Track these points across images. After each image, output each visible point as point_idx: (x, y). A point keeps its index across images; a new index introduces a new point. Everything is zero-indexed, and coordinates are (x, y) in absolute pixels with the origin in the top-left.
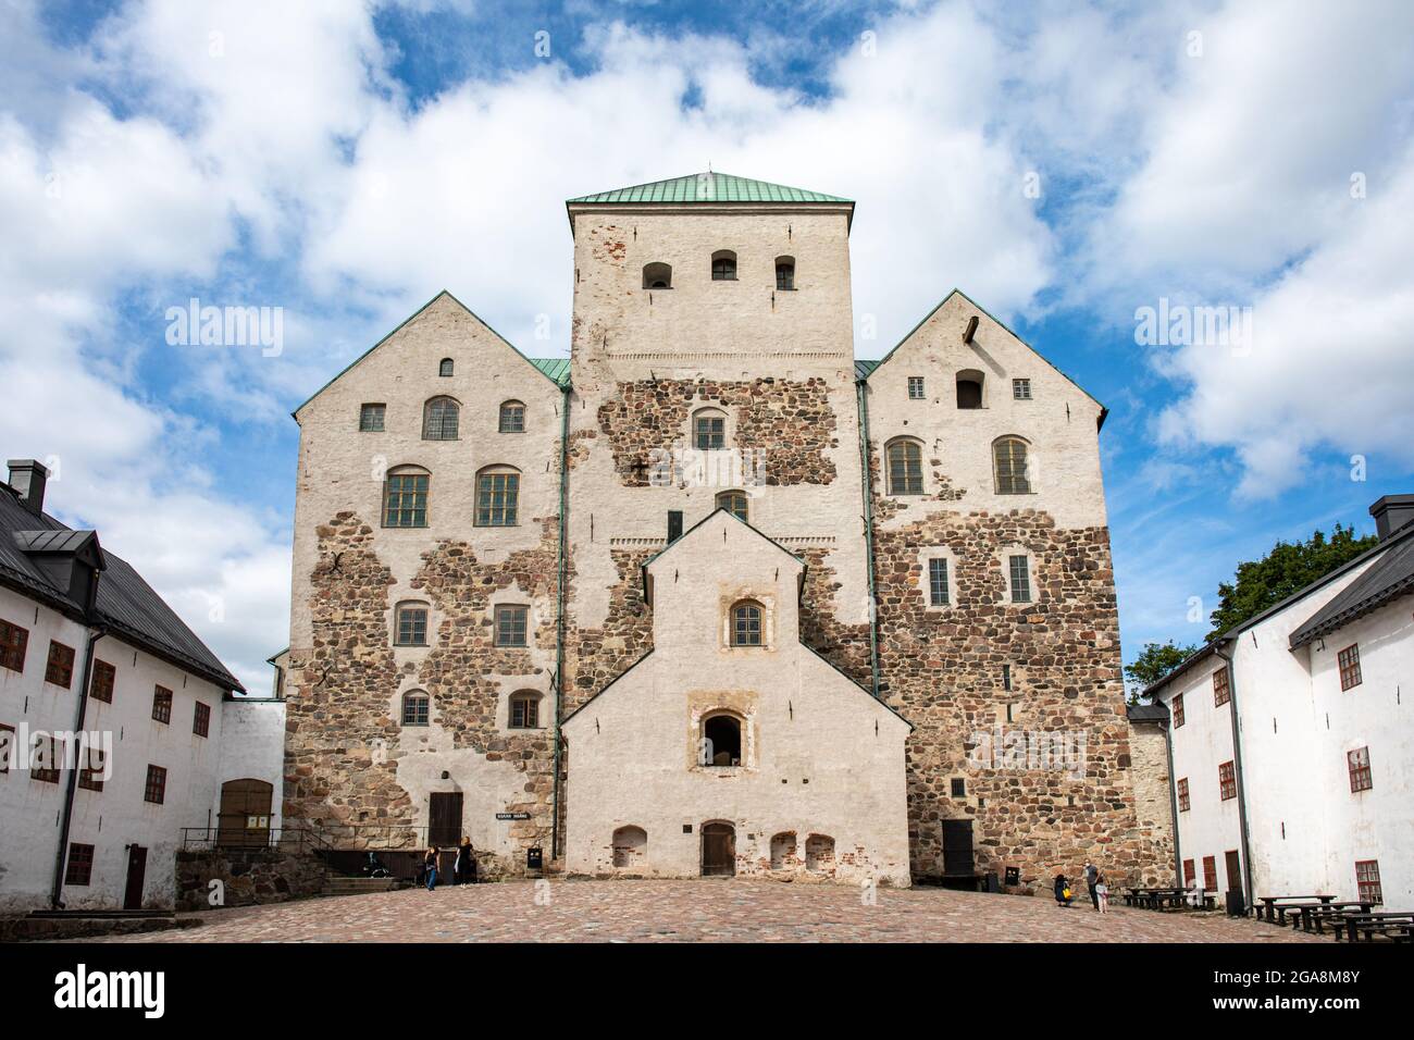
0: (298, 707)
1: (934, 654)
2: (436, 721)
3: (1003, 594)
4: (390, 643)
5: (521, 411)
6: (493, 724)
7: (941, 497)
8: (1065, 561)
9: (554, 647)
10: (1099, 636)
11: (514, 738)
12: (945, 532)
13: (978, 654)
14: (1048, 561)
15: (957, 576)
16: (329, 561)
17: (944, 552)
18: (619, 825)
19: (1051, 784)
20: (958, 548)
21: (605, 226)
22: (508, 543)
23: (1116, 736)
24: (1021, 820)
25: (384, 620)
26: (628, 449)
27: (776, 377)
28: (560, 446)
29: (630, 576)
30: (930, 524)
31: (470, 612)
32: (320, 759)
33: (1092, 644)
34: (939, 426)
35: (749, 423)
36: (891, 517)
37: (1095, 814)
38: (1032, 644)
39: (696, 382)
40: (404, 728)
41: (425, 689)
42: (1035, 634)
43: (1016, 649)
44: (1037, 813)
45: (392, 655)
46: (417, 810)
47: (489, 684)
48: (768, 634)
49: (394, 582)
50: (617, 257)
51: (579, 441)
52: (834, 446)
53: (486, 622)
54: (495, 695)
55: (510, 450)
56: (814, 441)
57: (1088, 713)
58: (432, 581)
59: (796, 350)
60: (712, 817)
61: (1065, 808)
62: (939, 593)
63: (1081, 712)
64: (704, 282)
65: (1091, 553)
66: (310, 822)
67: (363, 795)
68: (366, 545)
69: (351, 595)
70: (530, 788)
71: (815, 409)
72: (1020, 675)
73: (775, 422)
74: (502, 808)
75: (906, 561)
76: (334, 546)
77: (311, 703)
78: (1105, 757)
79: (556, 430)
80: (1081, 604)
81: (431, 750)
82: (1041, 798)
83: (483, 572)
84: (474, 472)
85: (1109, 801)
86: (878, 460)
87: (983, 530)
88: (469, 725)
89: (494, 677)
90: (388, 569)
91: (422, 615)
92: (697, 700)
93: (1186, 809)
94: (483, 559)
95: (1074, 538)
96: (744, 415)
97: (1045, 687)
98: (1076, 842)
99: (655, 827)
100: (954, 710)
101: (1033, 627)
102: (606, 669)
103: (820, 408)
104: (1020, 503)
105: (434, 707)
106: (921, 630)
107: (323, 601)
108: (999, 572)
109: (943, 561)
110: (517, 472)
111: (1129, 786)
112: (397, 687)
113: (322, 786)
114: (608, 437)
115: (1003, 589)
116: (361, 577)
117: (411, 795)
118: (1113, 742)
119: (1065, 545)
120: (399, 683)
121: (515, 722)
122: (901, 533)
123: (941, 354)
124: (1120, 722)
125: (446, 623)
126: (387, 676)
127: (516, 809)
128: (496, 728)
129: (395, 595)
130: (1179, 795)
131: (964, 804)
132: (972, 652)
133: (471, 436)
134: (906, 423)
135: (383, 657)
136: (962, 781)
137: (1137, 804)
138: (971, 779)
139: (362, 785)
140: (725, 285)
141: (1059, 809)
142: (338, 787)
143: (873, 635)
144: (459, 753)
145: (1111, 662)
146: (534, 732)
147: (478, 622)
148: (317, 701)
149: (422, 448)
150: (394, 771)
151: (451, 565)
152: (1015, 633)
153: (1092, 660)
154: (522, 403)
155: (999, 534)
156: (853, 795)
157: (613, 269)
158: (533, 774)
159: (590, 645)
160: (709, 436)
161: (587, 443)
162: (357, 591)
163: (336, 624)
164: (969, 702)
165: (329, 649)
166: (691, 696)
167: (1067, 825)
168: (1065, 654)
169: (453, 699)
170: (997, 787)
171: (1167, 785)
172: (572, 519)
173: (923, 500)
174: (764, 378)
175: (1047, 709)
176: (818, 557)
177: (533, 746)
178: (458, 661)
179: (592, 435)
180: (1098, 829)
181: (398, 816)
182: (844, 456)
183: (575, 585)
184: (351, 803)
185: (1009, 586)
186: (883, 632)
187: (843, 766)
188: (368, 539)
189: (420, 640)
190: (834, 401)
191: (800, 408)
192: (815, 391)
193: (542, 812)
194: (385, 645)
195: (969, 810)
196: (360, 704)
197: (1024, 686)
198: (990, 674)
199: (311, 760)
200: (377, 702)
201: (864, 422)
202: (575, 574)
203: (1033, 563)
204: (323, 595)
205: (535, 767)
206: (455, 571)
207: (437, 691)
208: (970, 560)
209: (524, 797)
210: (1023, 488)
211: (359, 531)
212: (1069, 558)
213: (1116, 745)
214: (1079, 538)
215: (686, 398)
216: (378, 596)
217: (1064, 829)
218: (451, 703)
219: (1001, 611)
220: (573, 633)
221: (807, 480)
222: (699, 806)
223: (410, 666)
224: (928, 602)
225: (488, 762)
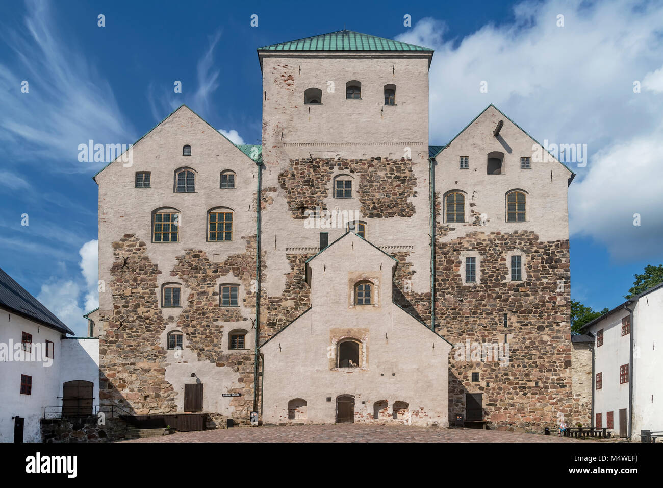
0: (106, 341)
1: (466, 308)
2: (187, 347)
3: (507, 276)
4: (159, 306)
5: (232, 176)
6: (220, 348)
7: (474, 224)
8: (543, 258)
9: (254, 306)
10: (559, 299)
11: (232, 354)
12: (475, 243)
13: (490, 308)
14: (533, 259)
15: (481, 267)
16: (121, 261)
17: (474, 254)
18: (291, 398)
19: (526, 375)
20: (482, 251)
21: (282, 65)
22: (227, 251)
23: (564, 351)
24: (509, 393)
25: (155, 293)
26: (296, 198)
27: (383, 156)
28: (256, 196)
29: (297, 268)
30: (467, 239)
31: (206, 288)
32: (121, 368)
33: (555, 303)
34: (475, 184)
35: (366, 183)
36: (445, 235)
37: (549, 391)
38: (521, 303)
39: (336, 159)
40: (169, 351)
41: (180, 330)
42: (523, 297)
43: (512, 305)
44: (518, 390)
45: (161, 312)
46: (178, 393)
47: (217, 326)
48: (375, 298)
49: (160, 272)
50: (289, 85)
51: (267, 193)
52: (414, 196)
53: (215, 294)
54: (221, 332)
55: (226, 198)
56: (403, 193)
57: (550, 339)
58: (183, 272)
59: (395, 141)
60: (342, 393)
61: (533, 387)
62: (470, 276)
63: (546, 338)
64: (341, 100)
65: (558, 254)
66: (116, 402)
67: (146, 387)
68: (143, 252)
69: (135, 280)
70: (241, 380)
71: (404, 175)
72: (513, 319)
73: (381, 182)
74: (225, 391)
75: (453, 259)
76: (123, 254)
77: (114, 339)
78: (557, 362)
79: (254, 187)
80: (550, 282)
81: (185, 362)
82: (520, 382)
83: (212, 267)
84: (206, 211)
85: (558, 384)
86: (439, 203)
87: (497, 242)
88: (206, 349)
89: (220, 323)
90: (156, 266)
91: (177, 290)
92: (335, 333)
93: (600, 387)
94: (212, 260)
95: (549, 246)
96: (363, 178)
97: (527, 325)
98: (538, 404)
99: (311, 399)
100: (475, 337)
101: (522, 293)
102: (283, 318)
103: (408, 174)
104: (520, 227)
105: (186, 340)
106: (459, 296)
107: (118, 284)
108: (505, 265)
109: (474, 259)
110: (231, 211)
111: (569, 376)
112: (164, 330)
113: (122, 383)
114: (284, 191)
115: (507, 274)
116: (140, 270)
117: (174, 386)
118: (562, 354)
119: (543, 250)
120: (165, 327)
121: (232, 346)
122: (450, 244)
123: (480, 143)
124: (567, 343)
125: (192, 295)
126: (158, 323)
127: (234, 391)
128: (221, 350)
129: (161, 280)
130: (597, 381)
131: (479, 385)
132: (487, 307)
133: (203, 191)
134: (457, 182)
135: (156, 314)
136: (477, 374)
137: (573, 385)
138: (483, 372)
139: (145, 382)
140: (353, 102)
141: (530, 388)
142: (132, 383)
143: (432, 298)
144: (201, 363)
145: (565, 312)
146: (243, 351)
147: (210, 294)
148: (117, 338)
149: (174, 198)
150: (164, 374)
151: (194, 263)
152: (512, 297)
153: (554, 311)
154: (233, 171)
155: (506, 244)
156: (419, 381)
157: (287, 91)
158: (242, 373)
159: (274, 305)
160: (343, 191)
161: (272, 194)
162: (139, 278)
163: (127, 296)
164: (484, 333)
165: (123, 310)
166: (333, 331)
167: (533, 396)
168: (539, 308)
169: (197, 335)
170: (497, 377)
171: (590, 376)
172: (264, 237)
173: (464, 225)
174: (375, 157)
175: (527, 336)
176: (403, 257)
177: (243, 358)
178: (199, 315)
179: (275, 190)
180: (551, 398)
181: (167, 397)
183: (267, 273)
184: (139, 391)
185: (510, 272)
186: (438, 297)
187: (414, 366)
188: (144, 249)
189: (177, 304)
190: (416, 171)
191: (396, 174)
192: (405, 165)
193: (248, 392)
194: (156, 307)
195: (481, 388)
196: (143, 339)
197: (515, 325)
198: (496, 319)
199: (115, 369)
200: (153, 337)
201: (433, 182)
202: (266, 267)
203: (525, 259)
204: (118, 280)
205: (243, 369)
206: (196, 266)
207: (187, 331)
208: (489, 258)
209: (238, 385)
210: (522, 218)
211: (138, 244)
212: (545, 257)
213: (564, 355)
214: (552, 246)
215: (330, 169)
216: (151, 280)
217: (532, 398)
218: (196, 337)
219: (504, 285)
220: (265, 299)
221: (399, 215)
222: (335, 388)
223: (171, 318)
224: (464, 281)
225: (217, 367)
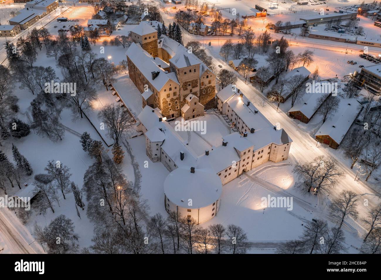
0: (162, 112)
4: (168, 106)
13: (206, 96)
17: (205, 90)
22: (176, 97)
26: (184, 88)
29: (184, 97)
31: (174, 102)
32: (164, 115)
34: (205, 80)
39: (189, 81)
54: (176, 107)
55: (176, 90)
59: (196, 77)
64: (189, 73)
70: (178, 112)
72: (209, 97)
73: (194, 83)
74: (176, 114)
80: (213, 91)
81: (172, 112)
102: (183, 104)
104: (210, 85)
106: (203, 95)
112: (169, 109)
115: (208, 91)
116: (166, 102)
117: (171, 115)
122: (202, 89)
123: (206, 75)
125: (172, 104)
129: (168, 103)
133: (173, 90)
139: (167, 115)
140: (191, 73)
145: (215, 95)
146: (178, 109)
149: (169, 92)
151: (172, 100)
152: (209, 94)
154: (176, 87)
155: (208, 87)
160: (189, 85)
161: (181, 89)
164: (205, 99)
168: (212, 95)
169: (173, 108)
172: (180, 94)
173: (204, 86)
174: (193, 80)
176: (196, 92)
182: (199, 85)
186: (200, 96)
191: (196, 81)
201: (200, 82)
202: (181, 98)
203: (210, 89)
211: (165, 99)
220: (181, 102)
221: (196, 87)
225: (175, 111)
